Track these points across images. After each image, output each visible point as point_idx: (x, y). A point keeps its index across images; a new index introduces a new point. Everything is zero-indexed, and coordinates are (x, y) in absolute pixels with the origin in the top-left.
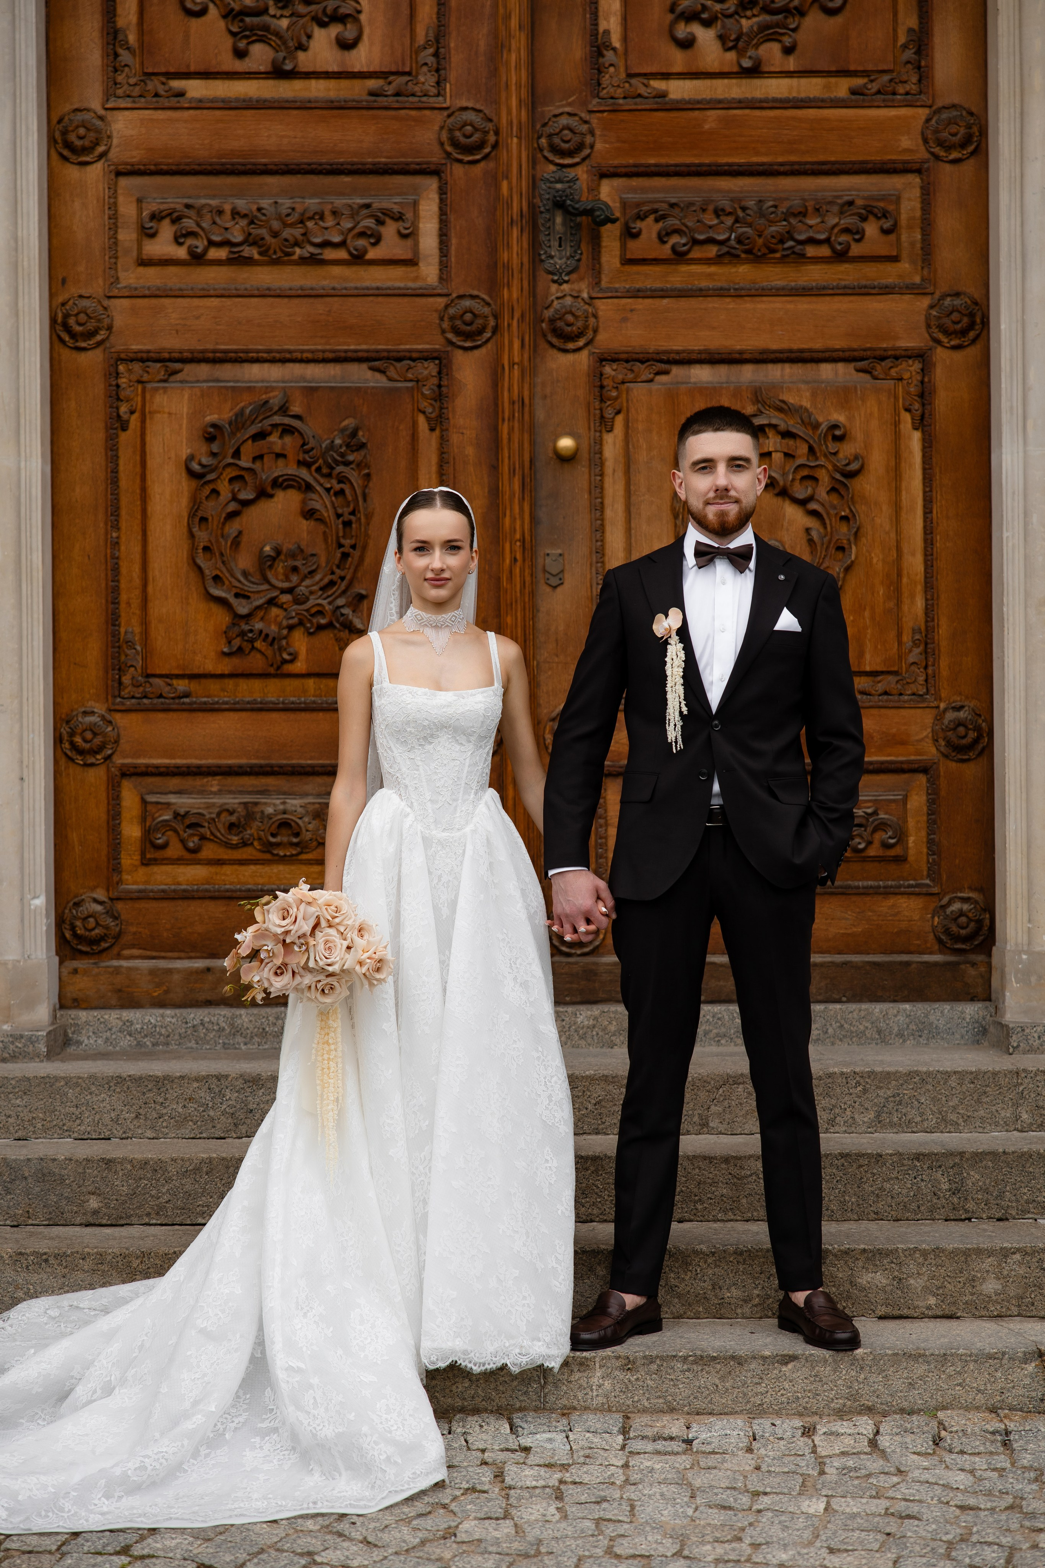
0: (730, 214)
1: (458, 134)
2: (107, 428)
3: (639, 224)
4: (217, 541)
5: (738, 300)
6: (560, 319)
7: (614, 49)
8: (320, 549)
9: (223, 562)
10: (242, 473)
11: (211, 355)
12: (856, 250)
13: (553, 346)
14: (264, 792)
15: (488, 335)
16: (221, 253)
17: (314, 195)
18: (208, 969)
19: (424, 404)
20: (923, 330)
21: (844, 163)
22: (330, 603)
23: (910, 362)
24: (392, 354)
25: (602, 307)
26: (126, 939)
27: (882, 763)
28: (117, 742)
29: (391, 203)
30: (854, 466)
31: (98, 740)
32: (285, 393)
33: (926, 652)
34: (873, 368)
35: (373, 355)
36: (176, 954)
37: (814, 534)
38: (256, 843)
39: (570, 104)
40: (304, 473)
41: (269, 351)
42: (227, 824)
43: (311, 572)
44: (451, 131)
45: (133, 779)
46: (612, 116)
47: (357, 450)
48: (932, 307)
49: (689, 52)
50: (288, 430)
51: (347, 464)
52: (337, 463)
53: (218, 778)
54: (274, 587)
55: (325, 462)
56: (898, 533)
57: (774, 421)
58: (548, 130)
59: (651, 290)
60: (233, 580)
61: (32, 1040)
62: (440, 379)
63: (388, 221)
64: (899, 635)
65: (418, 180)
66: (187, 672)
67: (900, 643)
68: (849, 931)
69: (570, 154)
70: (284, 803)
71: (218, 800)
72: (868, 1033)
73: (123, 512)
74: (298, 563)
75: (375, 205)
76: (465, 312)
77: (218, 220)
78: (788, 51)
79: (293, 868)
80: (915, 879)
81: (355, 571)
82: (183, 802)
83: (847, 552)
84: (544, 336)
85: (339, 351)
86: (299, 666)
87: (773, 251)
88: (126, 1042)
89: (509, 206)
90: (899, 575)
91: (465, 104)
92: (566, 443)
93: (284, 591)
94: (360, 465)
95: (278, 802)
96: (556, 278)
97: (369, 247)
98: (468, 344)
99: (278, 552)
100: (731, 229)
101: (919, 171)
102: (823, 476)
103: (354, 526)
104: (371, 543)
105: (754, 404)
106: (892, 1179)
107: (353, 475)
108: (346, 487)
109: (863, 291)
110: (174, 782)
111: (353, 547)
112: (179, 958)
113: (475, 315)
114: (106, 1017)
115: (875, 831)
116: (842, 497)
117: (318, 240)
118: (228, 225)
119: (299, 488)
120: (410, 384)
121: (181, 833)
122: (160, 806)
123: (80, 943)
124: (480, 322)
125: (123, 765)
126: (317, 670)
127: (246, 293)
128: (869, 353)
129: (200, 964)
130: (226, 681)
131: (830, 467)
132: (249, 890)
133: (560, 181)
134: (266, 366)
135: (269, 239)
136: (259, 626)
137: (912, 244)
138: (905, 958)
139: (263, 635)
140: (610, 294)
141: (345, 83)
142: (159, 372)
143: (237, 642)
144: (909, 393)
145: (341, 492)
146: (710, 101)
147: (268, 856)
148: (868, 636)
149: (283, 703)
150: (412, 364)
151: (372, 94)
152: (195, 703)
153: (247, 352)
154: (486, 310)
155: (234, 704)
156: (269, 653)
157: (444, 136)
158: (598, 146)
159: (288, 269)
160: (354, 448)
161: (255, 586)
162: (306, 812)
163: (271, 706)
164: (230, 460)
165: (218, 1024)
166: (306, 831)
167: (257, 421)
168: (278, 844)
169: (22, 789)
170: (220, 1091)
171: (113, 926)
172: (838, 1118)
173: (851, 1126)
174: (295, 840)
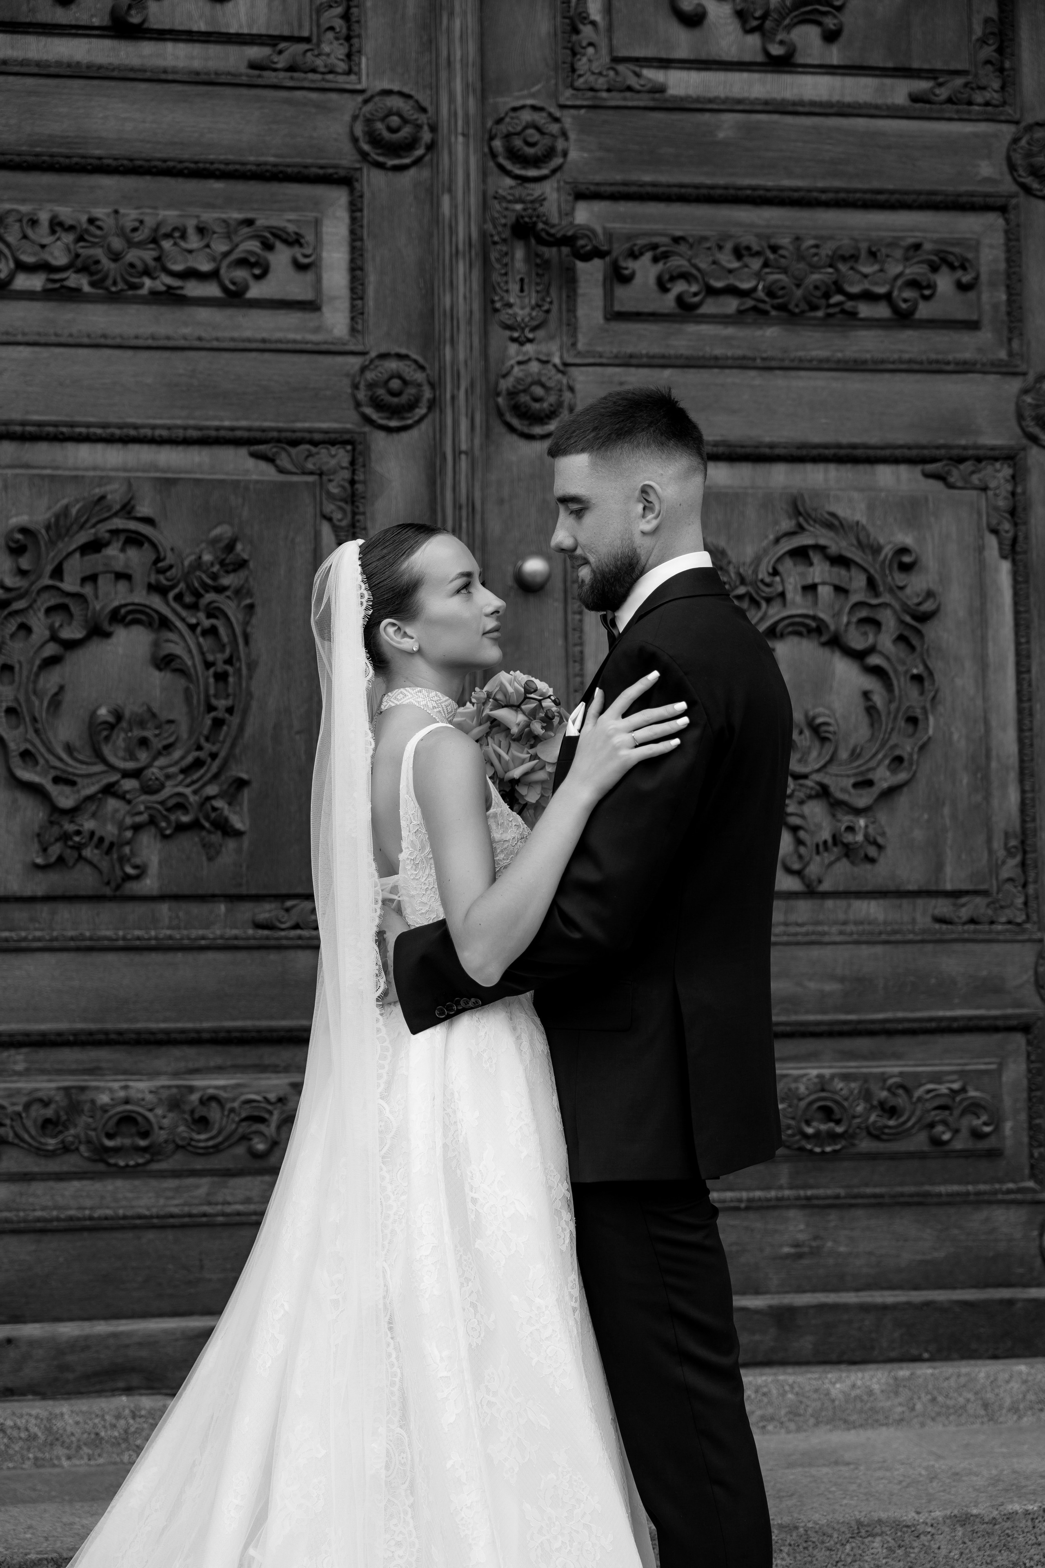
0: (758, 254)
1: (379, 126)
3: (631, 265)
4: (28, 700)
5: (767, 375)
6: (525, 391)
7: (593, 23)
8: (179, 713)
9: (37, 731)
10: (66, 600)
11: (18, 429)
12: (924, 311)
13: (512, 429)
14: (94, 1071)
15: (421, 411)
16: (36, 282)
17: (169, 206)
18: (9, 1341)
19: (329, 508)
20: (1013, 423)
21: (906, 193)
22: (195, 792)
23: (998, 465)
24: (284, 435)
25: (581, 378)
27: (970, 1018)
29: (285, 220)
30: (928, 606)
32: (130, 485)
33: (1023, 864)
34: (949, 473)
35: (258, 435)
37: (878, 699)
38: (82, 1148)
39: (533, 96)
40: (156, 602)
41: (104, 426)
42: (40, 1121)
43: (168, 747)
44: (369, 121)
46: (592, 114)
47: (234, 571)
48: (1026, 391)
49: (697, 33)
50: (134, 540)
51: (220, 590)
52: (207, 588)
53: (24, 1050)
54: (112, 768)
55: (189, 586)
56: (985, 699)
57: (822, 542)
58: (503, 128)
59: (648, 356)
60: (50, 758)
62: (354, 472)
63: (279, 245)
64: (989, 840)
65: (320, 191)
67: (990, 851)
68: (928, 1257)
69: (536, 162)
70: (126, 1088)
71: (24, 1085)
72: (971, 1408)
74: (148, 734)
75: (261, 222)
76: (391, 377)
77: (29, 232)
78: (831, 37)
79: (137, 1182)
80: (1014, 1181)
81: (233, 746)
83: (921, 725)
84: (500, 415)
85: (208, 428)
86: (149, 884)
87: (814, 308)
89: (453, 230)
90: (988, 757)
91: (387, 86)
92: (535, 566)
93: (126, 774)
94: (239, 593)
95: (116, 1085)
96: (516, 335)
97: (251, 282)
98: (393, 423)
99: (118, 716)
100: (758, 276)
101: (1003, 210)
102: (888, 619)
103: (231, 680)
104: (254, 705)
105: (790, 518)
107: (231, 608)
108: (219, 624)
109: (934, 367)
111: (230, 710)
113: (405, 382)
115: (963, 1113)
116: (912, 648)
117: (178, 267)
118: (45, 241)
119: (149, 625)
120: (310, 479)
124: (412, 391)
126: (175, 890)
127: (71, 340)
128: (943, 452)
130: (38, 906)
131: (897, 606)
132: (71, 1219)
133: (520, 201)
134: (100, 447)
135: (106, 263)
136: (89, 825)
137: (995, 307)
138: (1005, 1293)
139: (95, 839)
140: (591, 360)
141: (214, 50)
143: (56, 850)
144: (996, 509)
145: (212, 631)
146: (726, 100)
147: (101, 1167)
148: (949, 842)
149: (124, 938)
150: (313, 449)
151: (253, 66)
153: (72, 425)
154: (419, 376)
155: (51, 940)
156: (104, 865)
157: (359, 130)
158: (573, 155)
159: (133, 310)
160: (231, 568)
161: (84, 767)
162: (160, 1100)
163: (106, 943)
164: (47, 581)
165: (27, 1430)
166: (161, 1128)
167: (89, 525)
168: (117, 1150)
174: (143, 1143)
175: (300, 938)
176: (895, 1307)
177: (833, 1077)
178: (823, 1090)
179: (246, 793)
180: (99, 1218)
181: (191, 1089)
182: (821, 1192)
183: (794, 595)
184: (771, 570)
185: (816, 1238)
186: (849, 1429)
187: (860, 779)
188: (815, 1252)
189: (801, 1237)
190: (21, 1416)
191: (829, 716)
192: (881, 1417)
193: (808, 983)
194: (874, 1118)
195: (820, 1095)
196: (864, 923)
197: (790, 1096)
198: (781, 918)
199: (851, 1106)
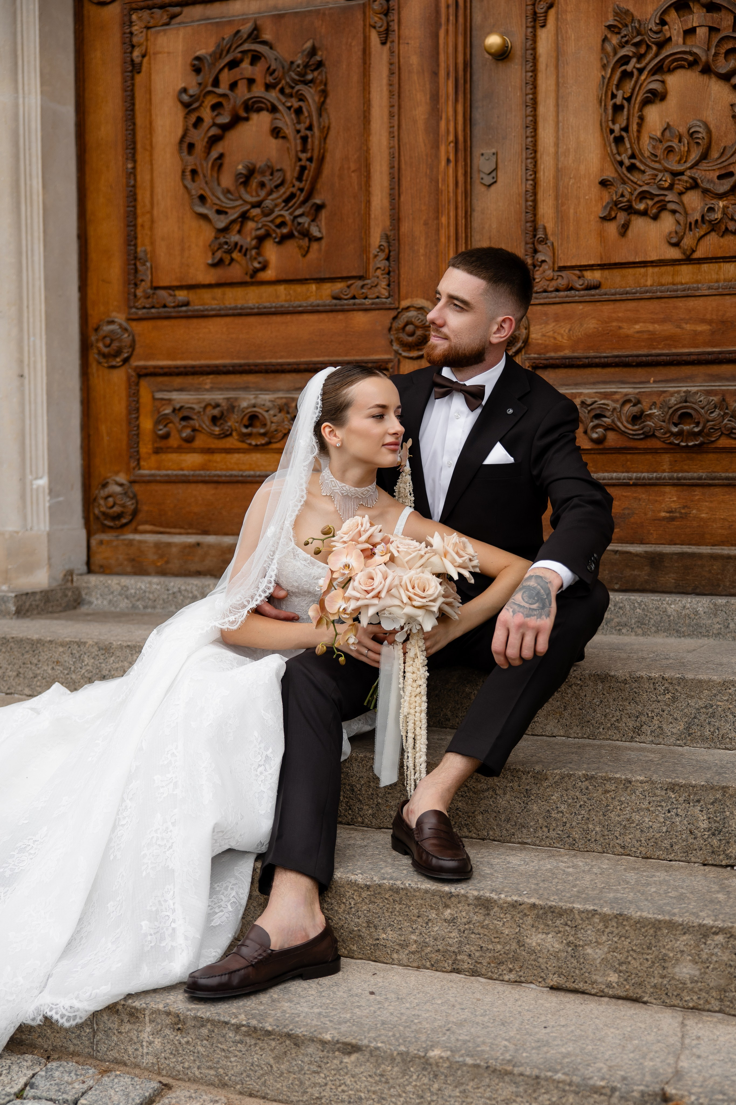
2: (124, 71)
4: (201, 164)
8: (285, 163)
9: (206, 183)
10: (221, 100)
14: (246, 388)
18: (198, 544)
19: (374, 19)
22: (290, 214)
26: (141, 516)
28: (133, 346)
31: (115, 345)
32: (256, 22)
36: (177, 530)
38: (234, 434)
40: (269, 95)
42: (210, 417)
43: (276, 187)
45: (148, 379)
47: (316, 69)
50: (256, 56)
51: (306, 83)
52: (296, 82)
53: (211, 376)
54: (246, 202)
55: (286, 82)
60: (214, 198)
61: (4, 600)
66: (184, 283)
70: (257, 398)
71: (207, 396)
73: (139, 146)
74: (266, 179)
79: (268, 456)
81: (314, 183)
82: (179, 398)
86: (269, 274)
88: (124, 604)
92: (494, 40)
93: (254, 205)
94: (317, 83)
95: (252, 397)
99: (251, 169)
103: (310, 140)
104: (328, 156)
106: (642, 809)
107: (310, 94)
108: (303, 105)
110: (178, 381)
111: (310, 160)
112: (180, 534)
114: (109, 582)
119: (267, 110)
120: (362, 2)
121: (177, 425)
122: (164, 402)
123: (105, 519)
125: (137, 367)
126: (284, 277)
129: (192, 539)
130: (215, 290)
136: (234, 238)
139: (238, 247)
142: (162, 17)
143: (219, 254)
145: (300, 110)
147: (244, 446)
149: (258, 308)
152: (190, 311)
155: (220, 310)
156: (244, 263)
160: (313, 68)
161: (231, 202)
162: (274, 405)
163: (249, 311)
164: (210, 88)
165: (192, 592)
166: (272, 422)
167: (232, 50)
168: (250, 435)
169: (22, 385)
170: (80, 657)
171: (130, 504)
172: (645, 726)
173: (658, 736)
174: (262, 431)
175: (354, 304)
177: (696, 393)
178: (686, 402)
179: (324, 214)
180: (246, 476)
182: (689, 475)
183: (678, 39)
184: (658, 21)
185: (684, 507)
186: (680, 637)
187: (723, 172)
188: (684, 517)
189: (673, 506)
190: (189, 585)
191: (700, 126)
192: (703, 630)
193: (684, 326)
194: (725, 421)
195: (684, 404)
196: (731, 281)
197: (664, 406)
198: (670, 279)
199: (706, 413)
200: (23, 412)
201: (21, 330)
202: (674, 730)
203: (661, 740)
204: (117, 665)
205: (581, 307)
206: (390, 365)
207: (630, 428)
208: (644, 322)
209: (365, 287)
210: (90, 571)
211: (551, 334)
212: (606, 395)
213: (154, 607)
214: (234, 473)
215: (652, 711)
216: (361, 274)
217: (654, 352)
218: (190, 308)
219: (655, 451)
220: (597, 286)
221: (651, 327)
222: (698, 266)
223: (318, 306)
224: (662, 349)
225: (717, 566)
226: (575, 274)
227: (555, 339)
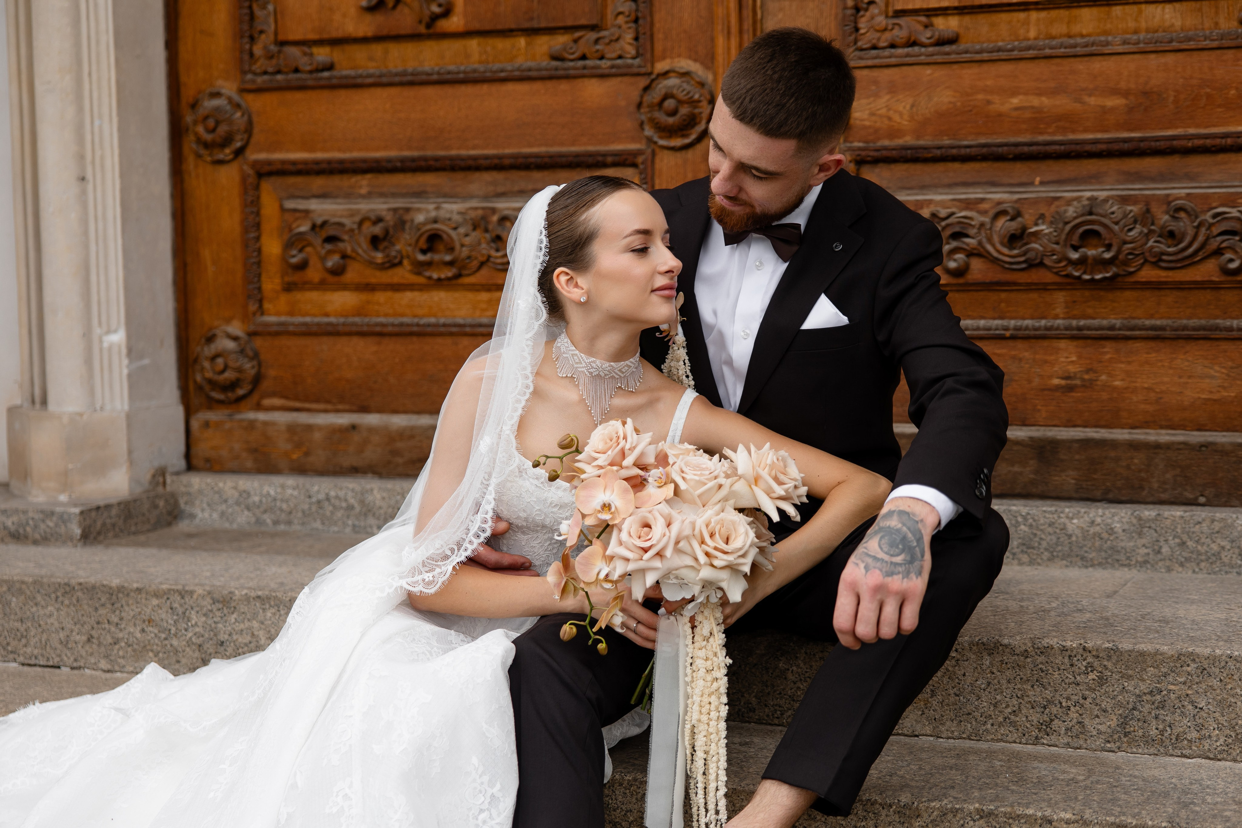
14: (420, 194)
18: (354, 427)
26: (265, 385)
28: (249, 130)
31: (223, 129)
36: (322, 406)
38: (404, 263)
42: (369, 237)
45: (273, 179)
53: (369, 176)
61: (64, 519)
66: (325, 36)
70: (438, 209)
71: (364, 206)
79: (457, 295)
82: (323, 209)
95: (431, 207)
110: (318, 183)
112: (326, 411)
121: (319, 249)
122: (298, 215)
123: (213, 389)
125: (256, 162)
126: (476, 26)
129: (344, 419)
130: (372, 46)
147: (421, 280)
149: (438, 73)
152: (335, 77)
155: (380, 76)
162: (465, 220)
163: (424, 77)
165: (346, 500)
166: (462, 245)
168: (429, 264)
169: (84, 192)
170: (184, 613)
171: (250, 368)
172: (1056, 721)
173: (1077, 736)
174: (448, 258)
175: (584, 68)
176: (1168, 446)
177: (1106, 200)
178: (1090, 213)
180: (424, 325)
181: (494, 210)
182: (1096, 322)
185: (1088, 371)
186: (1086, 567)
188: (1087, 385)
189: (1072, 369)
190: (341, 489)
192: (1122, 557)
193: (1087, 99)
194: (1150, 243)
195: (1089, 218)
196: (1156, 31)
197: (1057, 220)
198: (1063, 29)
199: (1122, 230)
200: (86, 233)
201: (80, 110)
202: (1103, 728)
203: (1081, 742)
204: (242, 626)
205: (928, 70)
206: (640, 159)
207: (1005, 253)
208: (1026, 94)
209: (601, 41)
210: (191, 466)
211: (883, 111)
212: (968, 204)
213: (289, 523)
214: (406, 320)
215: (1068, 699)
216: (594, 22)
217: (1041, 138)
218: (335, 73)
219: (1043, 288)
220: (953, 40)
221: (1035, 101)
222: (1107, 9)
223: (530, 70)
224: (1053, 134)
225: (1138, 459)
226: (919, 22)
227: (890, 119)
